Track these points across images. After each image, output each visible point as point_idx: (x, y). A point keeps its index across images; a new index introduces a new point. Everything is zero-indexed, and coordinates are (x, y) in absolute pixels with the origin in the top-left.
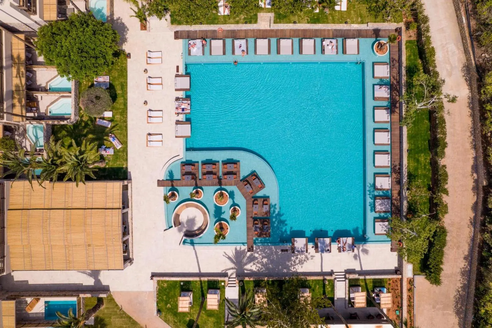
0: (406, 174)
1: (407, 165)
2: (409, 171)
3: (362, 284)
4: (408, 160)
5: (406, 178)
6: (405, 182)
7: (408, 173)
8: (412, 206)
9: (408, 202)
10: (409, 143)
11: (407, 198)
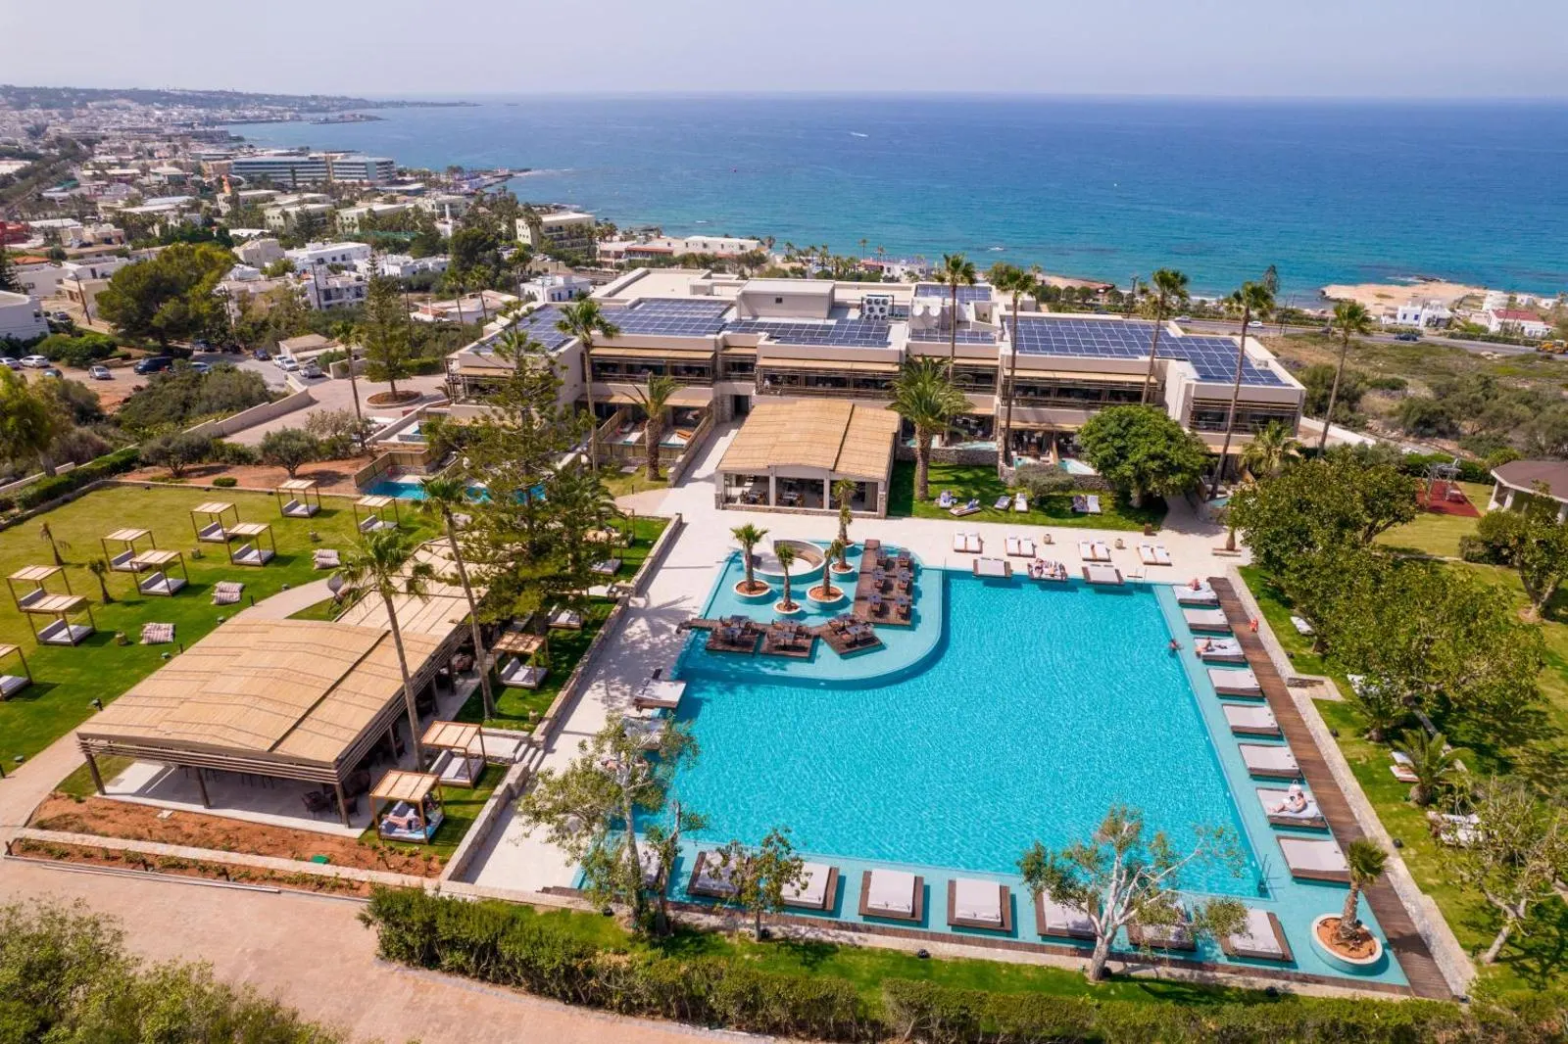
0: (827, 939)
1: (866, 945)
2: (837, 951)
3: (476, 795)
4: (884, 952)
5: (811, 935)
6: (796, 931)
7: (832, 945)
8: (691, 942)
9: (714, 930)
10: (957, 964)
11: (731, 931)
